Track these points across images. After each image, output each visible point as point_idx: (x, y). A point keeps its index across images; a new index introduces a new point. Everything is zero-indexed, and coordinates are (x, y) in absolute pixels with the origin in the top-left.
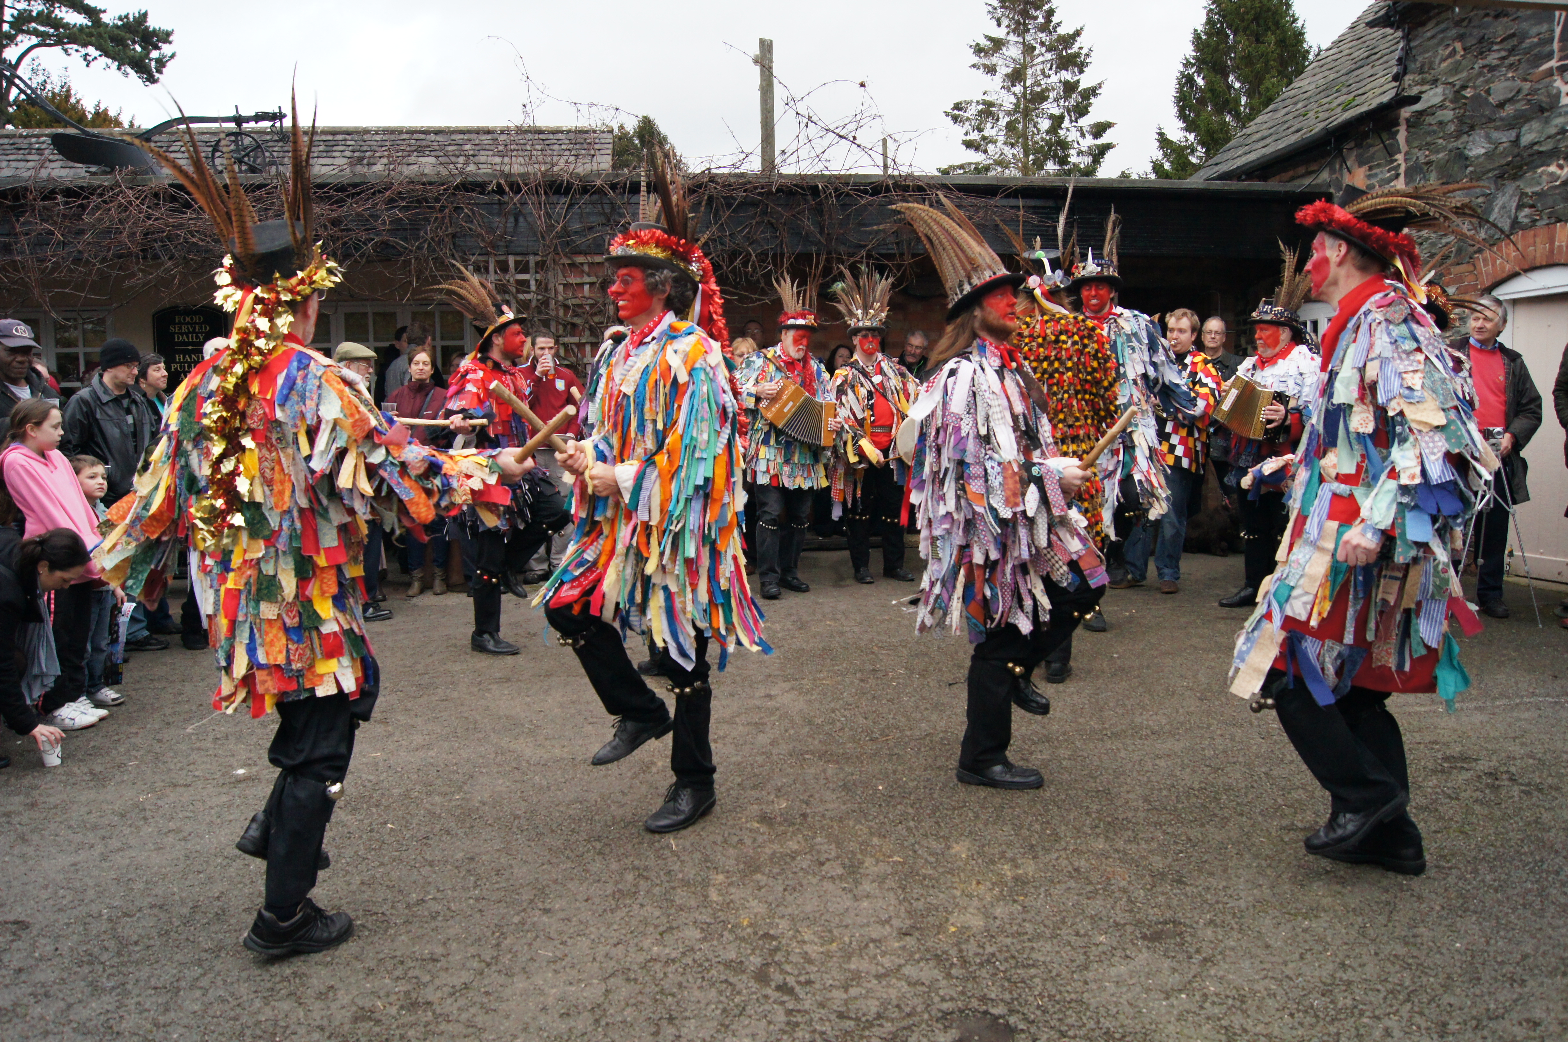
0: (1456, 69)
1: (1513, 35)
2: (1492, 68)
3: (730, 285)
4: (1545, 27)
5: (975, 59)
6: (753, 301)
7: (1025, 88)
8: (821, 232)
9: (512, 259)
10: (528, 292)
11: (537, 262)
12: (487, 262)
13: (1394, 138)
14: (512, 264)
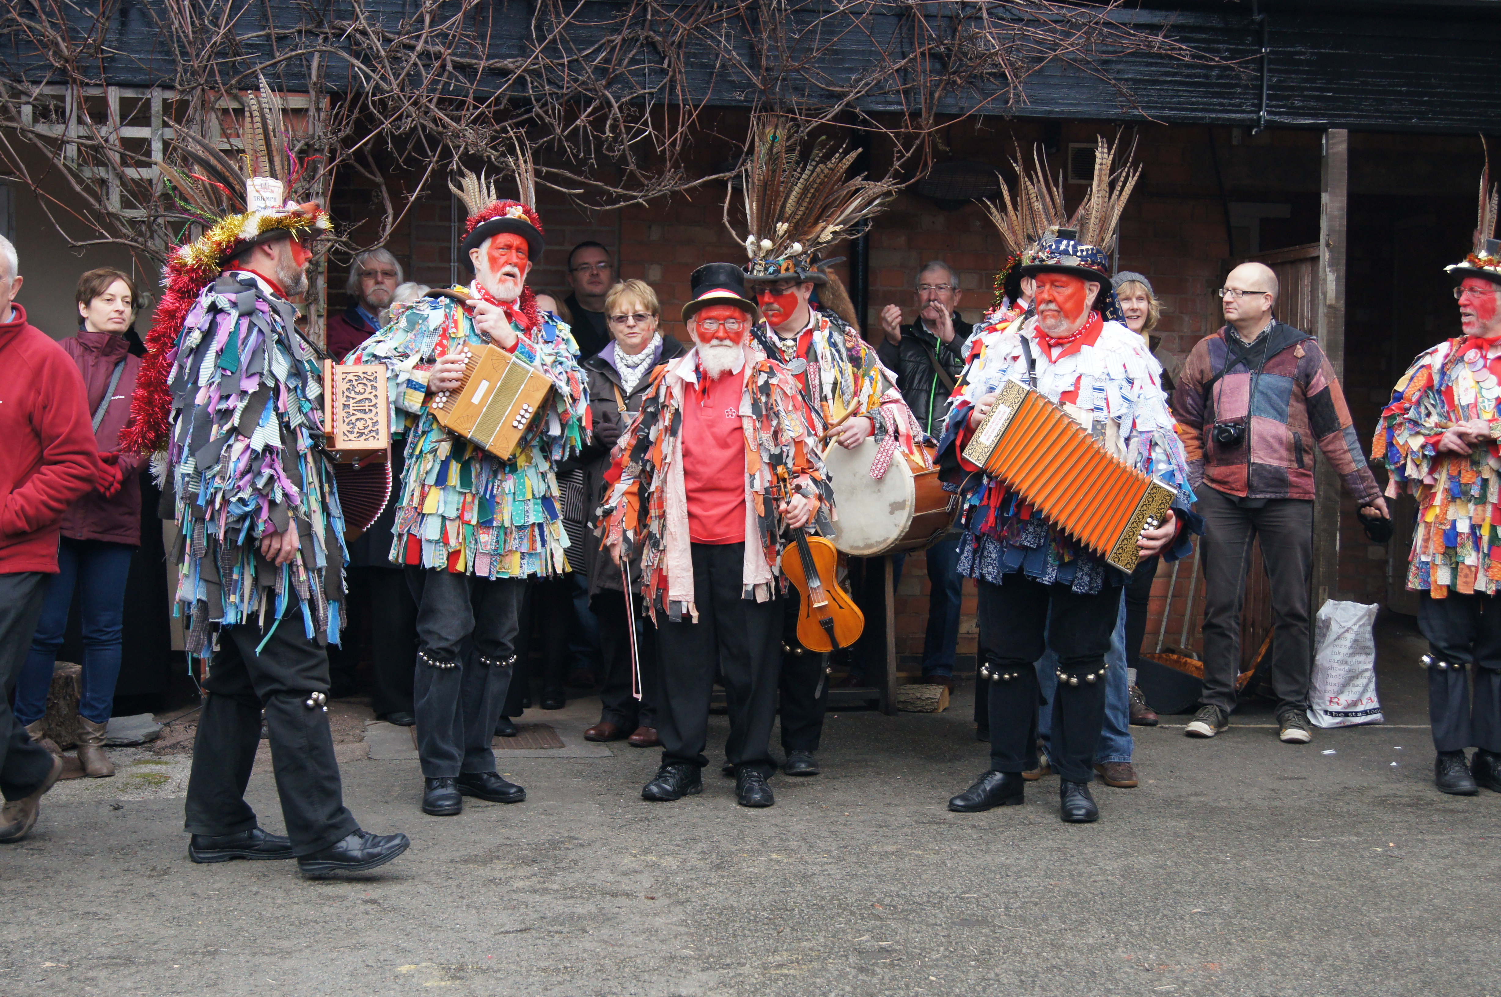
3: (568, 166)
6: (612, 201)
8: (754, 65)
9: (114, 96)
10: (148, 165)
11: (165, 103)
12: (62, 98)
14: (113, 105)
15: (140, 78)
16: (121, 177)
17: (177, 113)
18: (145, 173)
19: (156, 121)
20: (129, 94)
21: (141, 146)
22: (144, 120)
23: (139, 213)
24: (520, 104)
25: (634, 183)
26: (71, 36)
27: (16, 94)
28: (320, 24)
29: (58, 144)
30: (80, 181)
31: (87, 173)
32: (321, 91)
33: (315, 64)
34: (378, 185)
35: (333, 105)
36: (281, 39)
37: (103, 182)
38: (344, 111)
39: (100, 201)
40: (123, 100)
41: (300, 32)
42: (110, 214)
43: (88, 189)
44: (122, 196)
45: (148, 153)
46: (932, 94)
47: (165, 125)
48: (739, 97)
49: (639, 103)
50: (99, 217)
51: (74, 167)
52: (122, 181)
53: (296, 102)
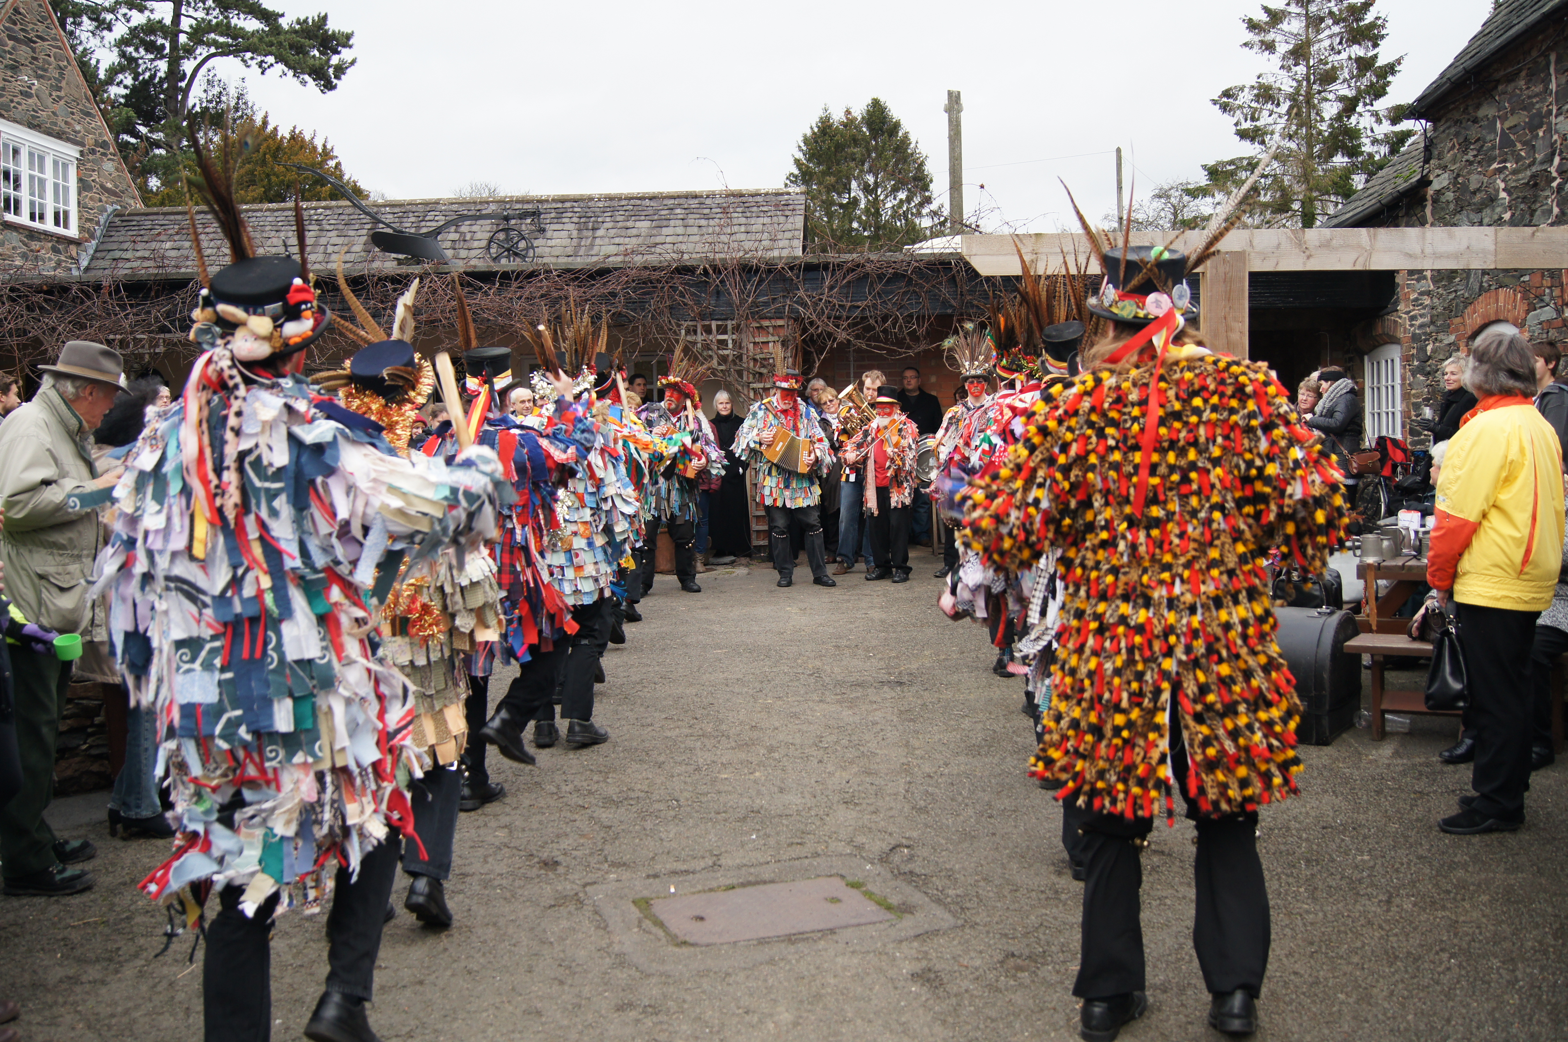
0: (1454, 160)
1: (1478, 140)
2: (1470, 163)
4: (1492, 137)
5: (1250, 36)
7: (1308, 68)
9: (714, 324)
11: (733, 326)
12: (695, 326)
13: (1423, 210)
14: (714, 327)
15: (722, 317)
17: (737, 329)
18: (726, 352)
19: (729, 332)
20: (720, 322)
21: (724, 342)
22: (725, 332)
23: (723, 368)
24: (864, 319)
25: (909, 347)
26: (698, 303)
27: (679, 326)
29: (694, 343)
32: (789, 318)
33: (786, 309)
35: (793, 323)
38: (798, 325)
40: (717, 325)
41: (780, 297)
45: (727, 345)
47: (733, 334)
48: (949, 311)
49: (911, 316)
52: (719, 356)
53: (780, 322)
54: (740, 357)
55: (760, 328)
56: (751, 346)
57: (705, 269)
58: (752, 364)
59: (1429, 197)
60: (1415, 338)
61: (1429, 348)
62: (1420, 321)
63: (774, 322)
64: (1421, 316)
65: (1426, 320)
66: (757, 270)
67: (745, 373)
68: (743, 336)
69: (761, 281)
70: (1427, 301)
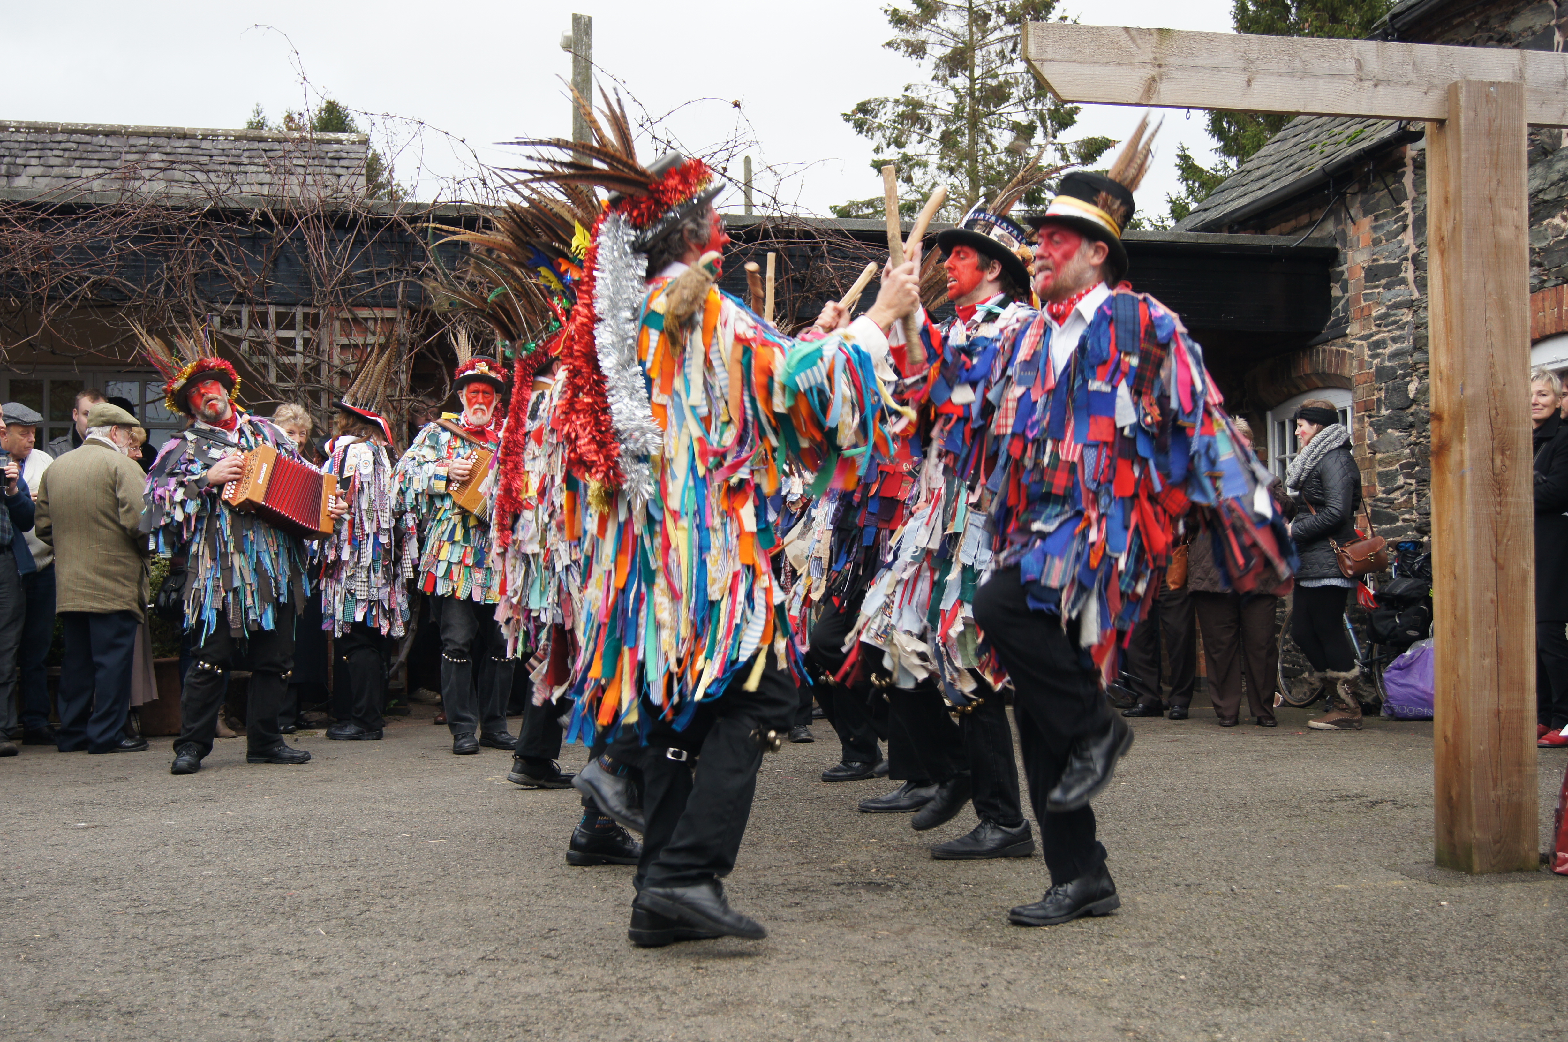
9: (272, 310)
10: (293, 354)
11: (306, 316)
12: (239, 313)
13: (1400, 181)
14: (272, 317)
15: (289, 300)
16: (277, 362)
17: (312, 321)
19: (299, 327)
20: (282, 309)
21: (290, 341)
22: (291, 326)
23: (289, 385)
26: (247, 273)
28: (403, 264)
29: (237, 341)
30: (251, 365)
31: (255, 360)
32: (404, 307)
33: (400, 290)
34: (440, 366)
35: (412, 315)
36: (379, 274)
37: (265, 366)
38: (420, 319)
39: (263, 377)
40: (278, 314)
41: (391, 269)
42: (272, 386)
43: (256, 370)
44: (278, 374)
45: (294, 347)
46: (794, 305)
47: (305, 329)
50: (264, 386)
51: (247, 356)
52: (278, 365)
53: (389, 313)
54: (316, 369)
55: (356, 320)
56: (337, 351)
57: (264, 215)
58: (337, 383)
59: (1408, 160)
60: (1382, 374)
61: (1412, 388)
62: (1392, 348)
63: (378, 313)
64: (1394, 340)
65: (1406, 345)
66: (354, 221)
67: (324, 397)
68: (324, 333)
69: (360, 242)
70: (1407, 316)
